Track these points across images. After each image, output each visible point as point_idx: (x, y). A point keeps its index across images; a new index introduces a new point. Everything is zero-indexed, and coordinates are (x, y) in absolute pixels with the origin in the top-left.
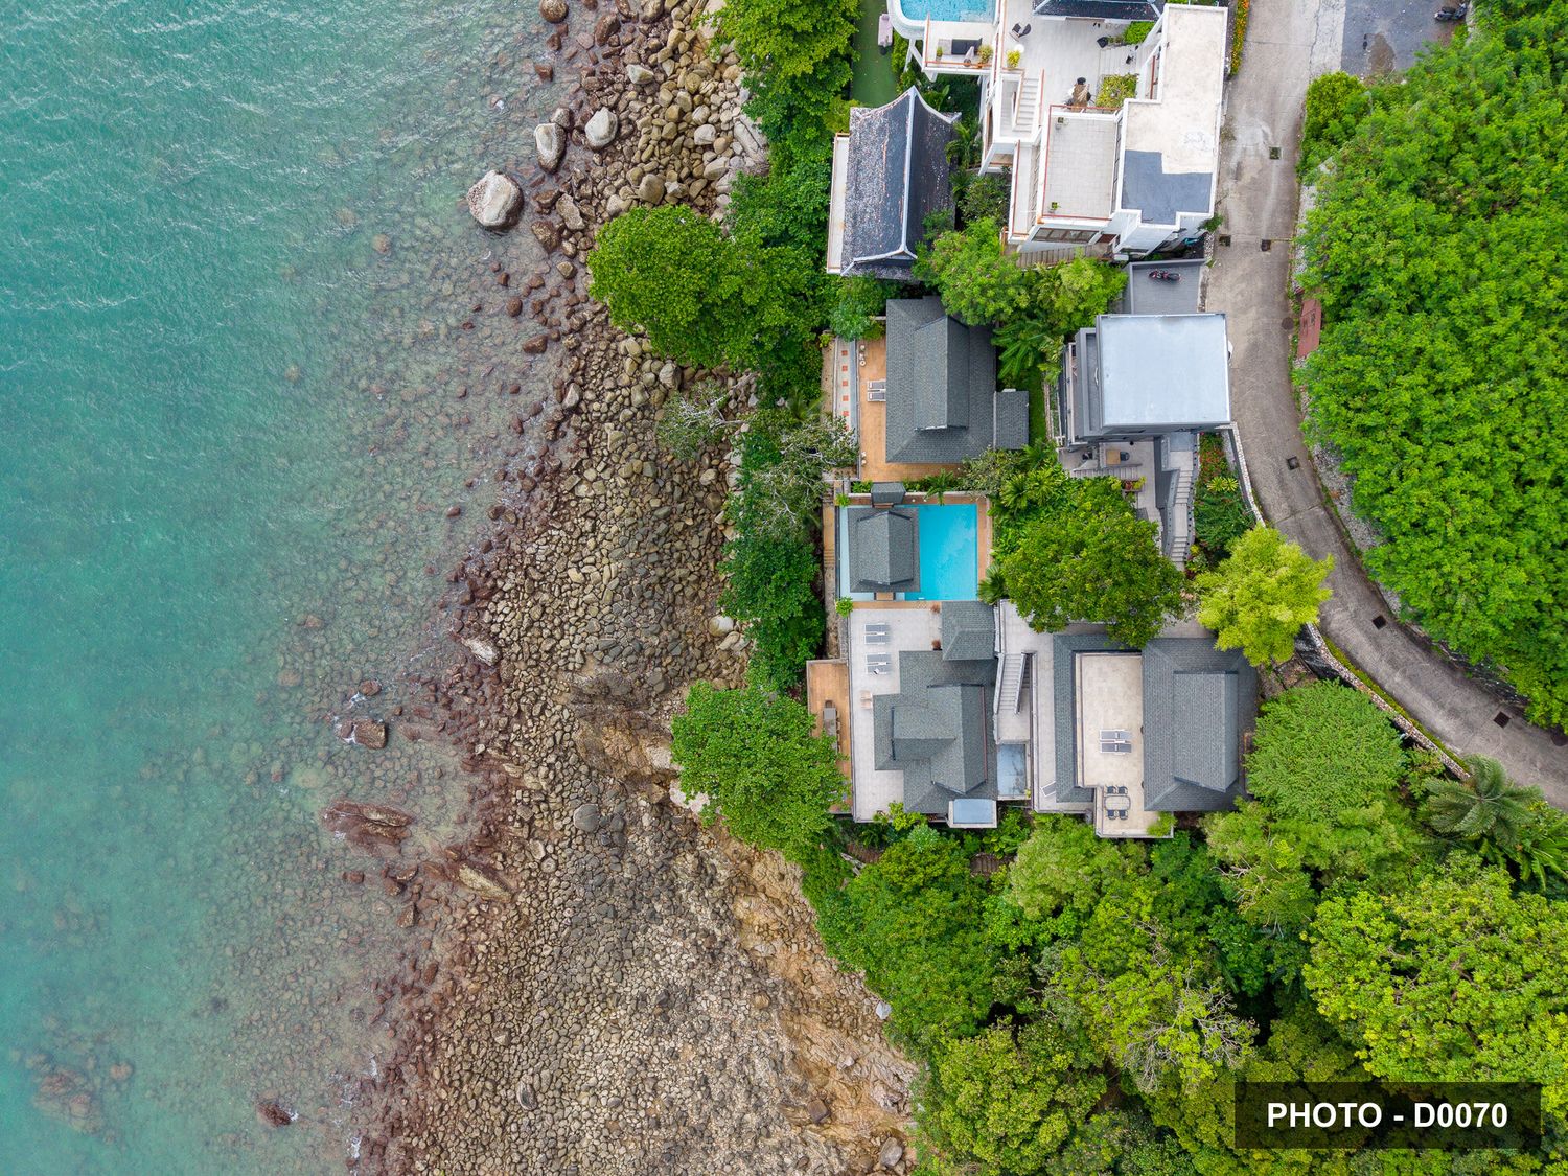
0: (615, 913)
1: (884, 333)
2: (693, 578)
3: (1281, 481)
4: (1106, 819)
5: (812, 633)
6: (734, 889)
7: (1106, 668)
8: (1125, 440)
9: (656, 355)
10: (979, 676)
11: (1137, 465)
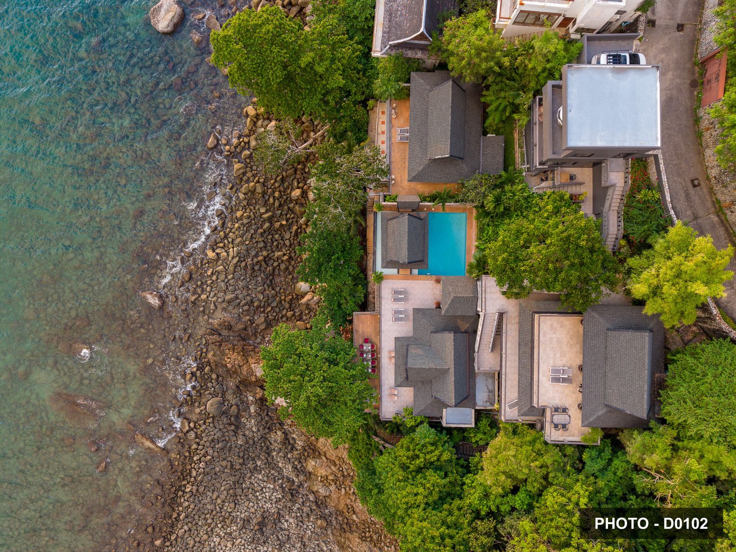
0: (232, 466)
1: (408, 95)
2: (286, 258)
3: (687, 195)
4: (553, 430)
5: (358, 294)
6: (306, 454)
7: (556, 325)
8: (575, 164)
9: (266, 116)
10: (465, 326)
11: (581, 184)
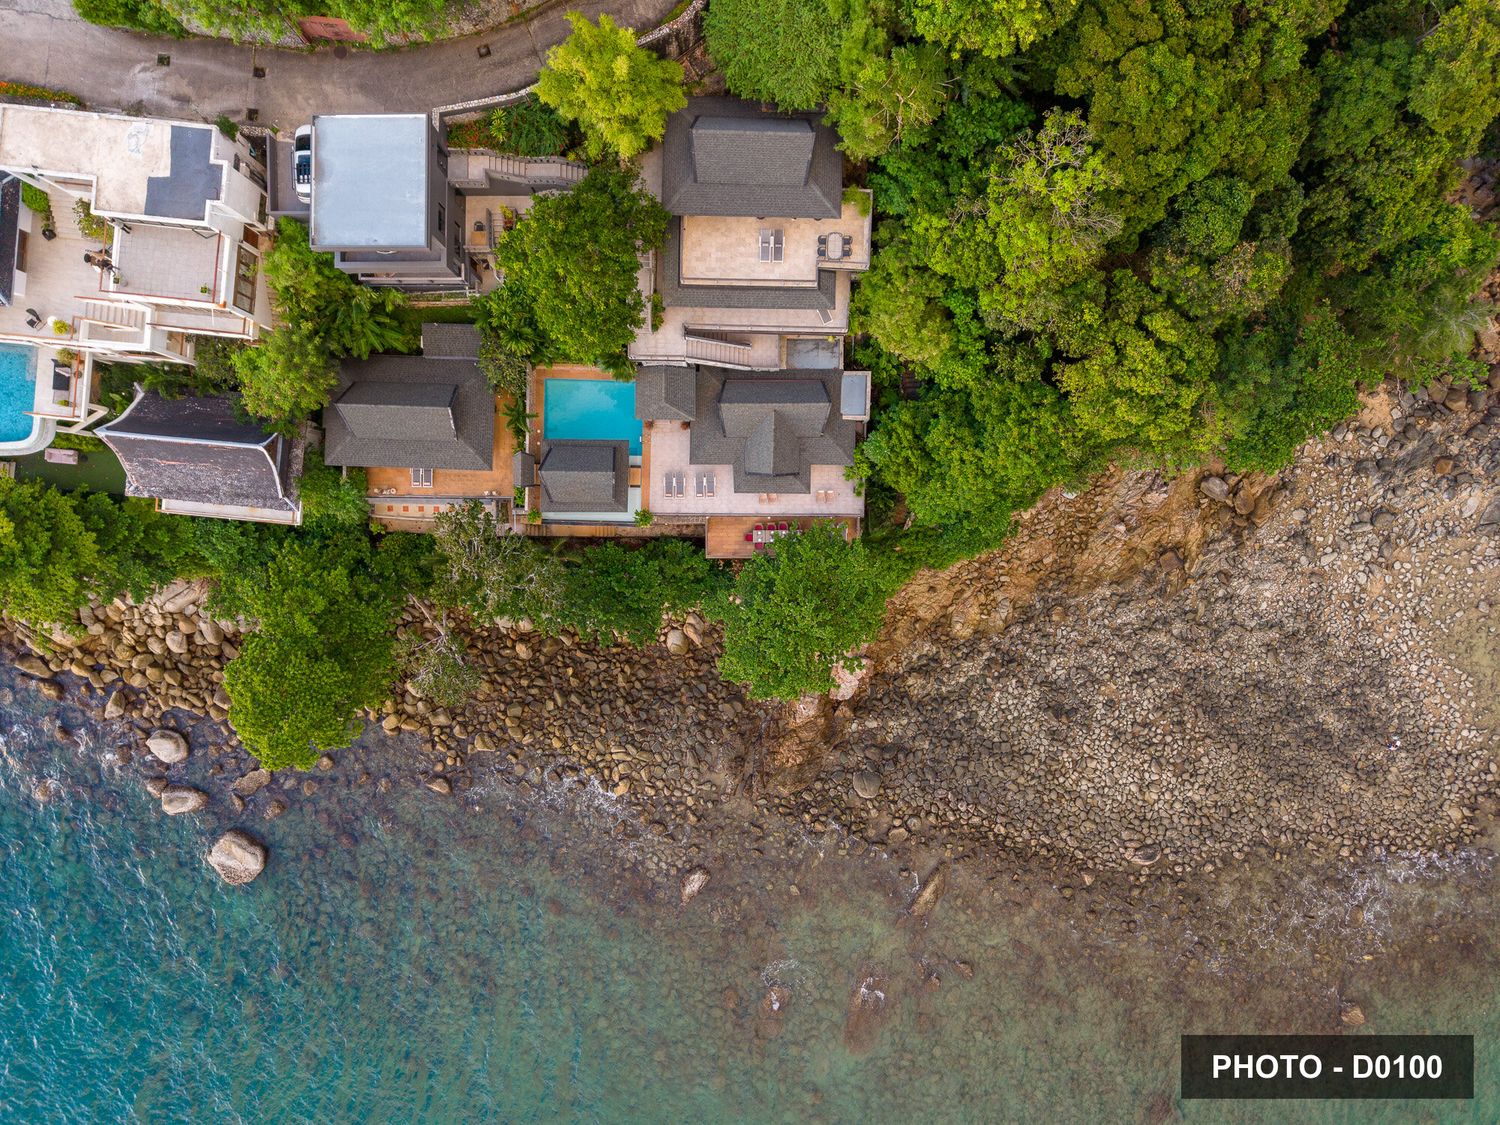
0: (964, 758)
1: (360, 469)
2: (627, 669)
3: (502, 64)
4: (853, 258)
5: (679, 551)
6: (943, 638)
7: (698, 253)
8: (459, 224)
9: (399, 700)
10: (715, 383)
11: (489, 214)
